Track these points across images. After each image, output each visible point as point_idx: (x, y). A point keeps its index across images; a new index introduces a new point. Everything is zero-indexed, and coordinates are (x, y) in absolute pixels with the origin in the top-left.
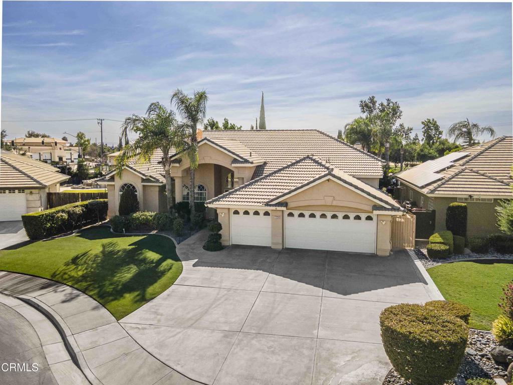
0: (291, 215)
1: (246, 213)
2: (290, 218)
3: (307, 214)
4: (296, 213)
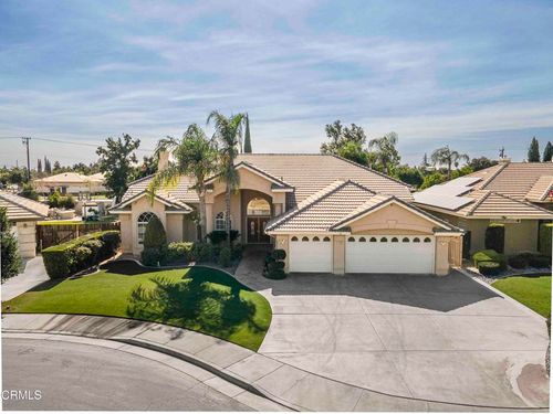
0: (351, 239)
1: (306, 239)
2: (351, 243)
3: (368, 238)
4: (357, 238)
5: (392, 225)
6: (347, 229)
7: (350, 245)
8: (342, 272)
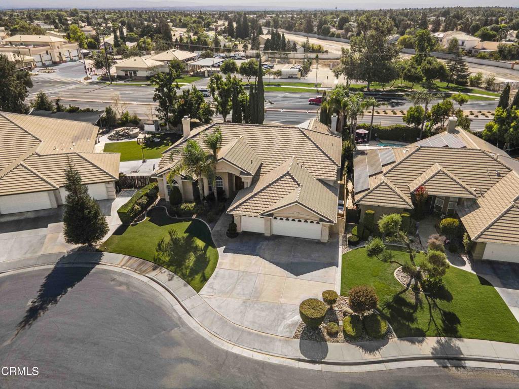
0: (275, 219)
3: (284, 219)
4: (278, 218)
5: (296, 215)
6: (271, 215)
7: (274, 221)
8: (269, 235)
